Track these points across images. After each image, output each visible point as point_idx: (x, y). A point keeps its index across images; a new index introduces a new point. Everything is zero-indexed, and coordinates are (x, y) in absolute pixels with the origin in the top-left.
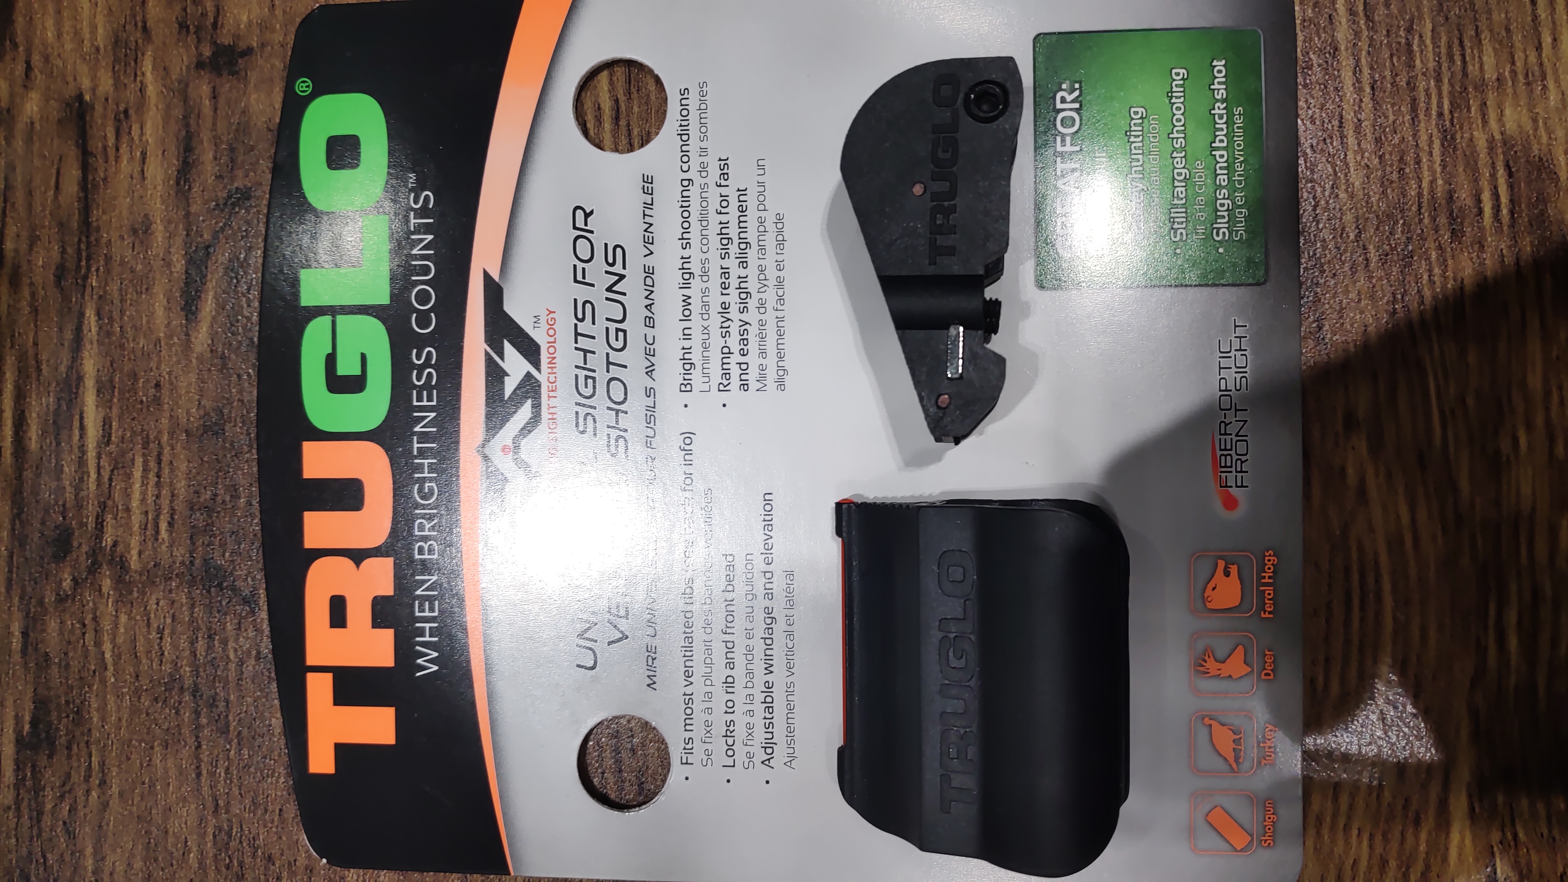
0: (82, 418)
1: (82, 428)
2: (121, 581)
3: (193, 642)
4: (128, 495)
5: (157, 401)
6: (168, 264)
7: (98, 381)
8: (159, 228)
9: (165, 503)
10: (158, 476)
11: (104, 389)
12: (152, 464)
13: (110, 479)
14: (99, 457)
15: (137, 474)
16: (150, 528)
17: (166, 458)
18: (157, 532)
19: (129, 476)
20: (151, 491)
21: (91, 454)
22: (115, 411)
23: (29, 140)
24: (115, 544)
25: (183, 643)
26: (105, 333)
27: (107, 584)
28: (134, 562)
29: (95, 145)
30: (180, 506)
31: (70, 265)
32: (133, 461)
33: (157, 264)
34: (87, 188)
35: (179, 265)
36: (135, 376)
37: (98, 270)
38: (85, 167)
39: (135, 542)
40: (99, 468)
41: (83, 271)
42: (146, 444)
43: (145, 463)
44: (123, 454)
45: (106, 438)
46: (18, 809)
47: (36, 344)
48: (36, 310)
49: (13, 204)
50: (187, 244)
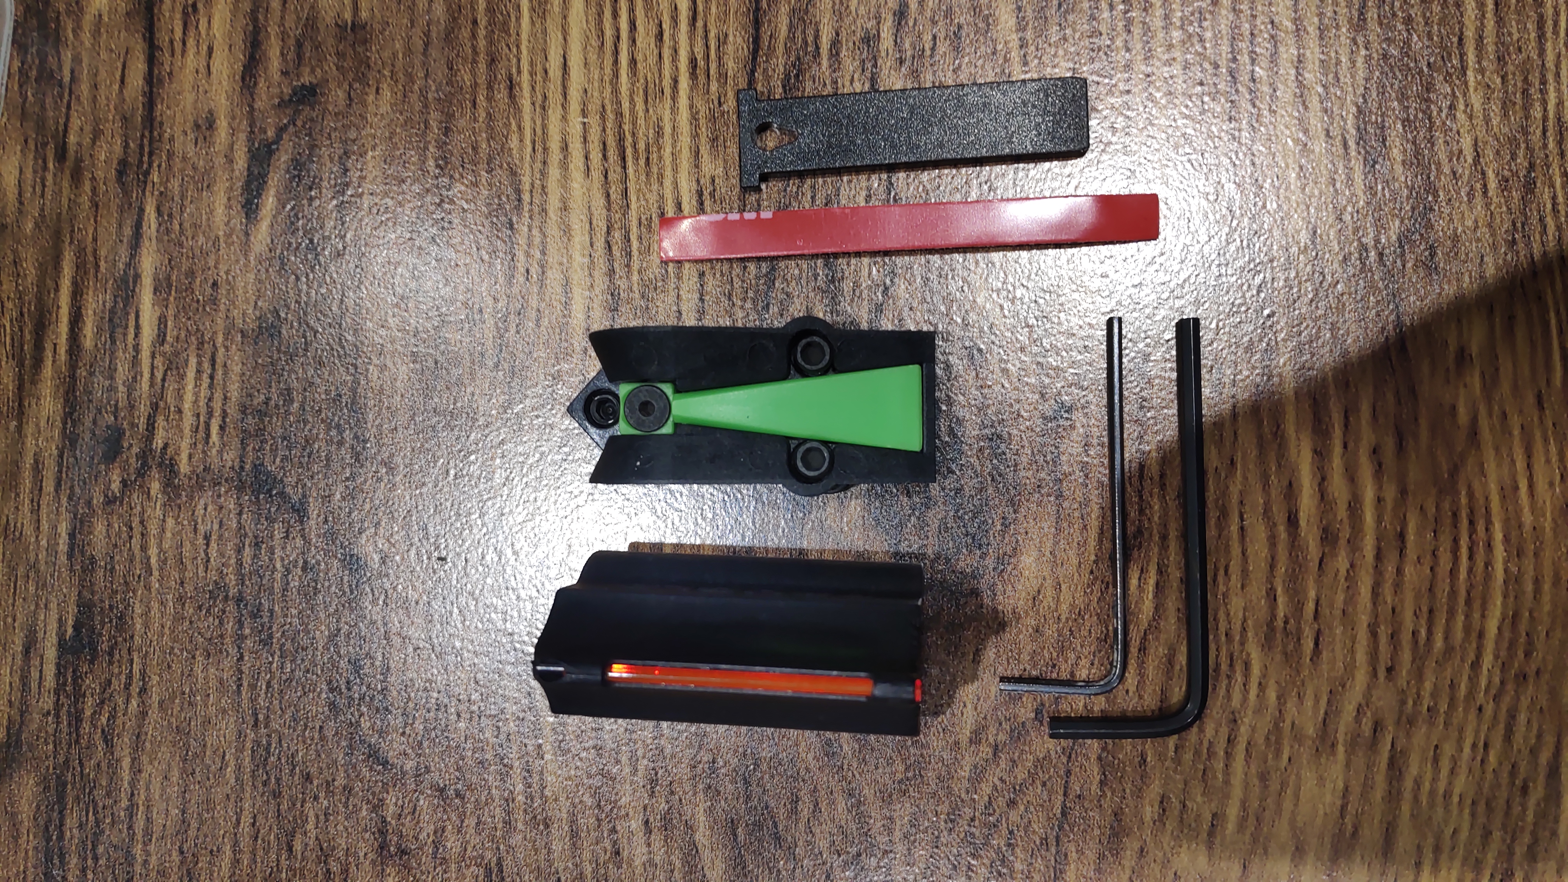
0: (137, 317)
1: (138, 327)
2: (170, 485)
3: (239, 550)
4: (180, 397)
5: (214, 301)
6: (230, 160)
7: (156, 279)
8: (222, 124)
9: (217, 405)
10: (212, 377)
11: (162, 287)
12: (206, 365)
13: (164, 380)
14: (153, 356)
15: (191, 374)
16: (202, 430)
17: (219, 360)
18: (208, 435)
19: (182, 377)
20: (204, 392)
21: (145, 355)
22: (171, 312)
23: (96, 33)
24: (166, 446)
25: (230, 551)
26: (164, 230)
27: (155, 487)
28: (184, 467)
29: (162, 38)
30: (233, 411)
31: (133, 160)
32: (187, 361)
33: (220, 160)
34: (152, 80)
35: (241, 162)
36: (191, 274)
37: (159, 166)
38: (151, 60)
39: (185, 445)
40: (153, 367)
41: (145, 166)
42: (201, 344)
43: (199, 363)
44: (177, 354)
45: (161, 338)
46: (57, 716)
47: (95, 240)
48: (97, 206)
49: (78, 98)
50: (250, 140)
